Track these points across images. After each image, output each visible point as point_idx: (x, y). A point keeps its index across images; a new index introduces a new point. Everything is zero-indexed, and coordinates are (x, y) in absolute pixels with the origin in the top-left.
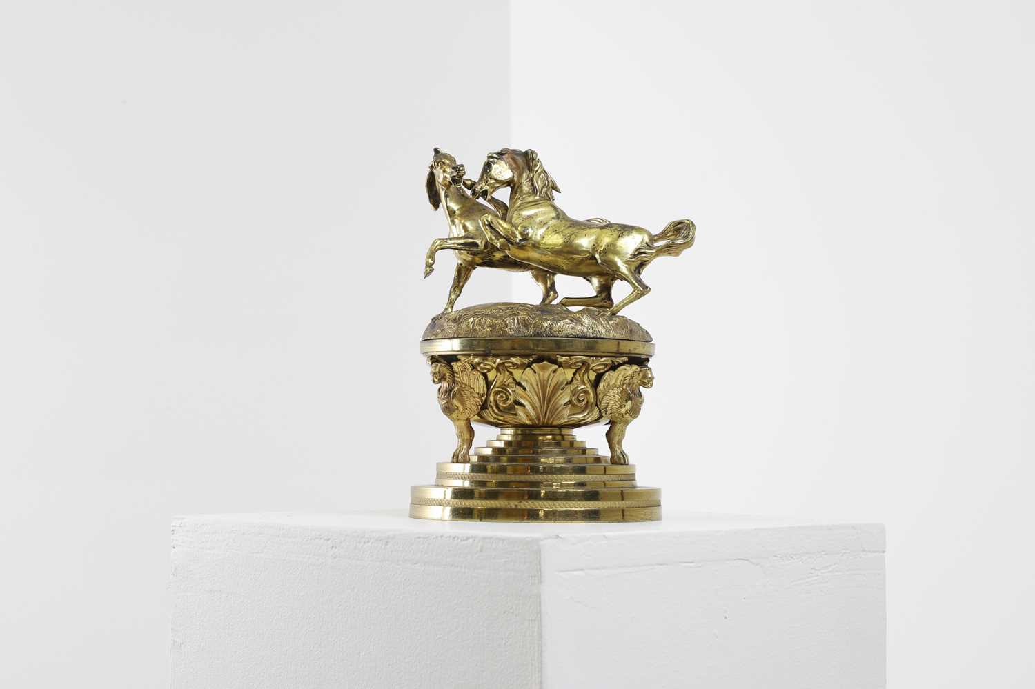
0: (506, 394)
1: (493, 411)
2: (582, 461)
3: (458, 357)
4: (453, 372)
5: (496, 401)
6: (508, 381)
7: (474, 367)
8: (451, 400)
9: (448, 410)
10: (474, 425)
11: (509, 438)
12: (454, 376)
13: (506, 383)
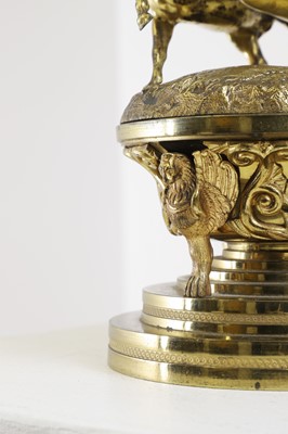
0: (270, 196)
4: (193, 165)
5: (253, 208)
6: (276, 178)
9: (184, 221)
11: (242, 256)
12: (195, 173)
13: (272, 182)
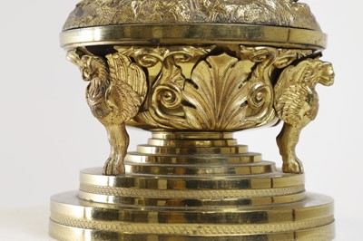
0: (172, 93)
1: (156, 113)
2: (246, 171)
3: (115, 47)
4: (107, 66)
5: (159, 102)
6: (176, 77)
7: (133, 60)
8: (104, 100)
9: (99, 111)
10: (130, 130)
11: (161, 143)
12: (109, 72)
13: (173, 81)
